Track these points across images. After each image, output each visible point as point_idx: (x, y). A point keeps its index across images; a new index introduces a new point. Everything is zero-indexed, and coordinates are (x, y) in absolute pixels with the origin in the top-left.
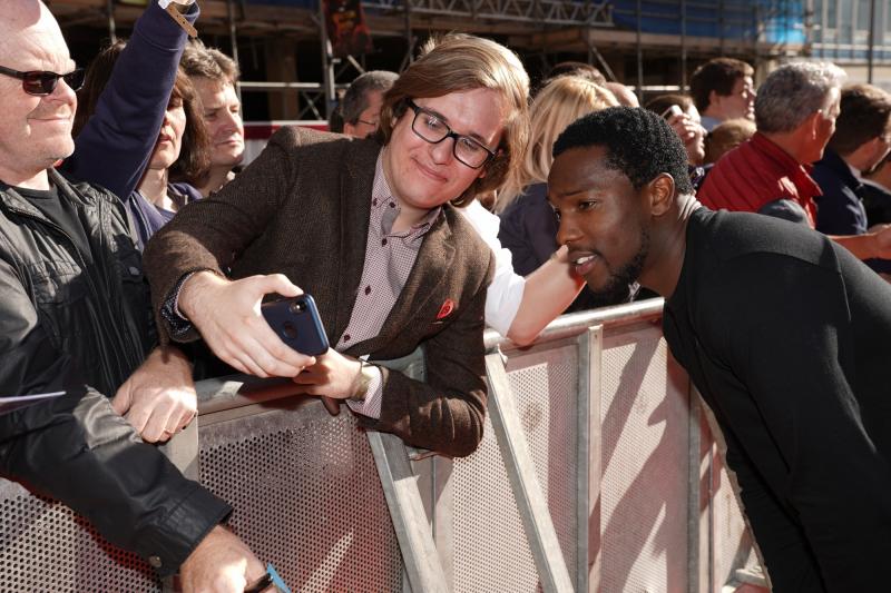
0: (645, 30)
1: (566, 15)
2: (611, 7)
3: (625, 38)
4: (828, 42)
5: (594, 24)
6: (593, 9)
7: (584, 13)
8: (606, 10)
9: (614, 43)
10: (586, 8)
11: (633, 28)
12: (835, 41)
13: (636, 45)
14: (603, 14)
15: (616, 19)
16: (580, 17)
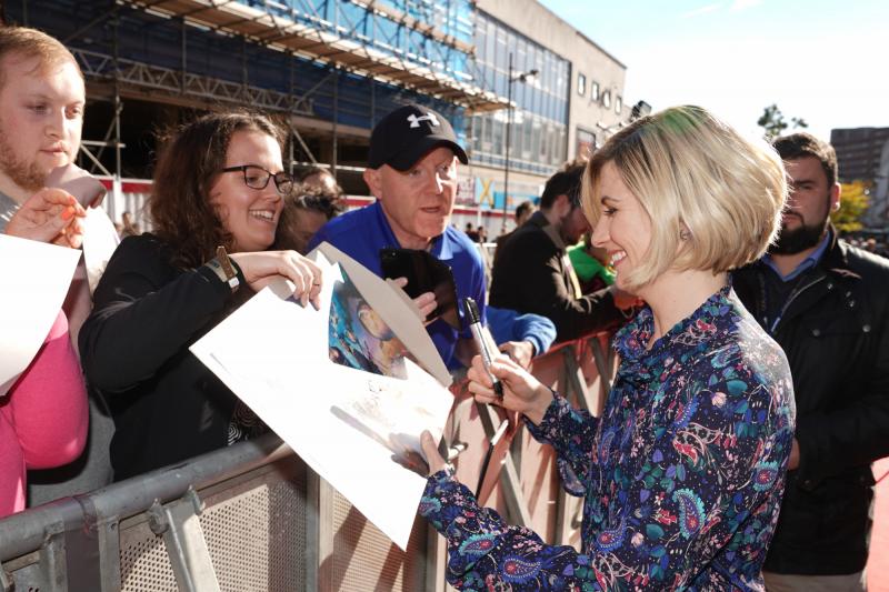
0: (339, 122)
1: (270, 101)
2: (311, 100)
3: (323, 126)
4: (486, 151)
5: (294, 111)
6: (295, 100)
7: (288, 102)
8: (307, 102)
9: (314, 129)
10: (289, 99)
11: (328, 118)
12: (491, 152)
13: (332, 132)
14: (305, 105)
15: (315, 109)
16: (283, 104)
